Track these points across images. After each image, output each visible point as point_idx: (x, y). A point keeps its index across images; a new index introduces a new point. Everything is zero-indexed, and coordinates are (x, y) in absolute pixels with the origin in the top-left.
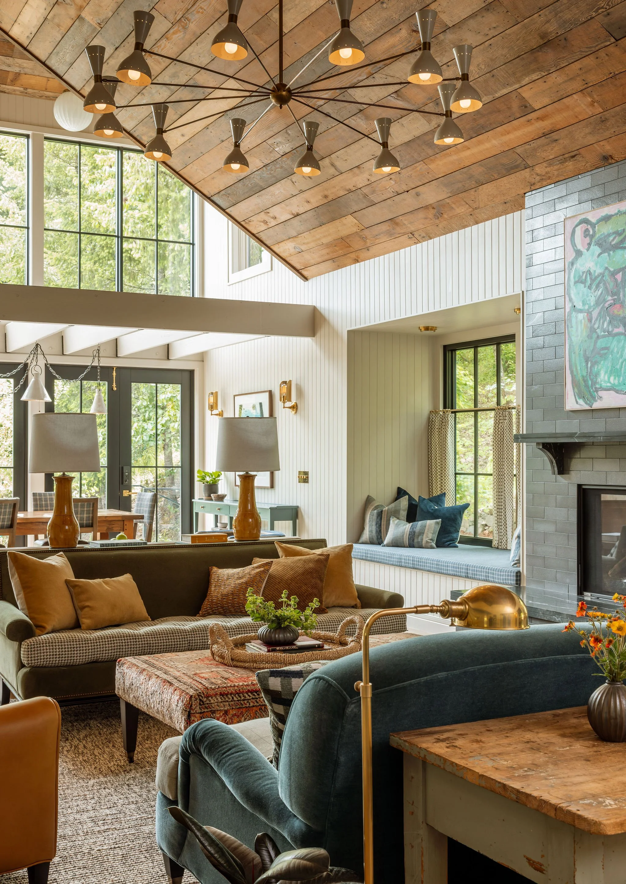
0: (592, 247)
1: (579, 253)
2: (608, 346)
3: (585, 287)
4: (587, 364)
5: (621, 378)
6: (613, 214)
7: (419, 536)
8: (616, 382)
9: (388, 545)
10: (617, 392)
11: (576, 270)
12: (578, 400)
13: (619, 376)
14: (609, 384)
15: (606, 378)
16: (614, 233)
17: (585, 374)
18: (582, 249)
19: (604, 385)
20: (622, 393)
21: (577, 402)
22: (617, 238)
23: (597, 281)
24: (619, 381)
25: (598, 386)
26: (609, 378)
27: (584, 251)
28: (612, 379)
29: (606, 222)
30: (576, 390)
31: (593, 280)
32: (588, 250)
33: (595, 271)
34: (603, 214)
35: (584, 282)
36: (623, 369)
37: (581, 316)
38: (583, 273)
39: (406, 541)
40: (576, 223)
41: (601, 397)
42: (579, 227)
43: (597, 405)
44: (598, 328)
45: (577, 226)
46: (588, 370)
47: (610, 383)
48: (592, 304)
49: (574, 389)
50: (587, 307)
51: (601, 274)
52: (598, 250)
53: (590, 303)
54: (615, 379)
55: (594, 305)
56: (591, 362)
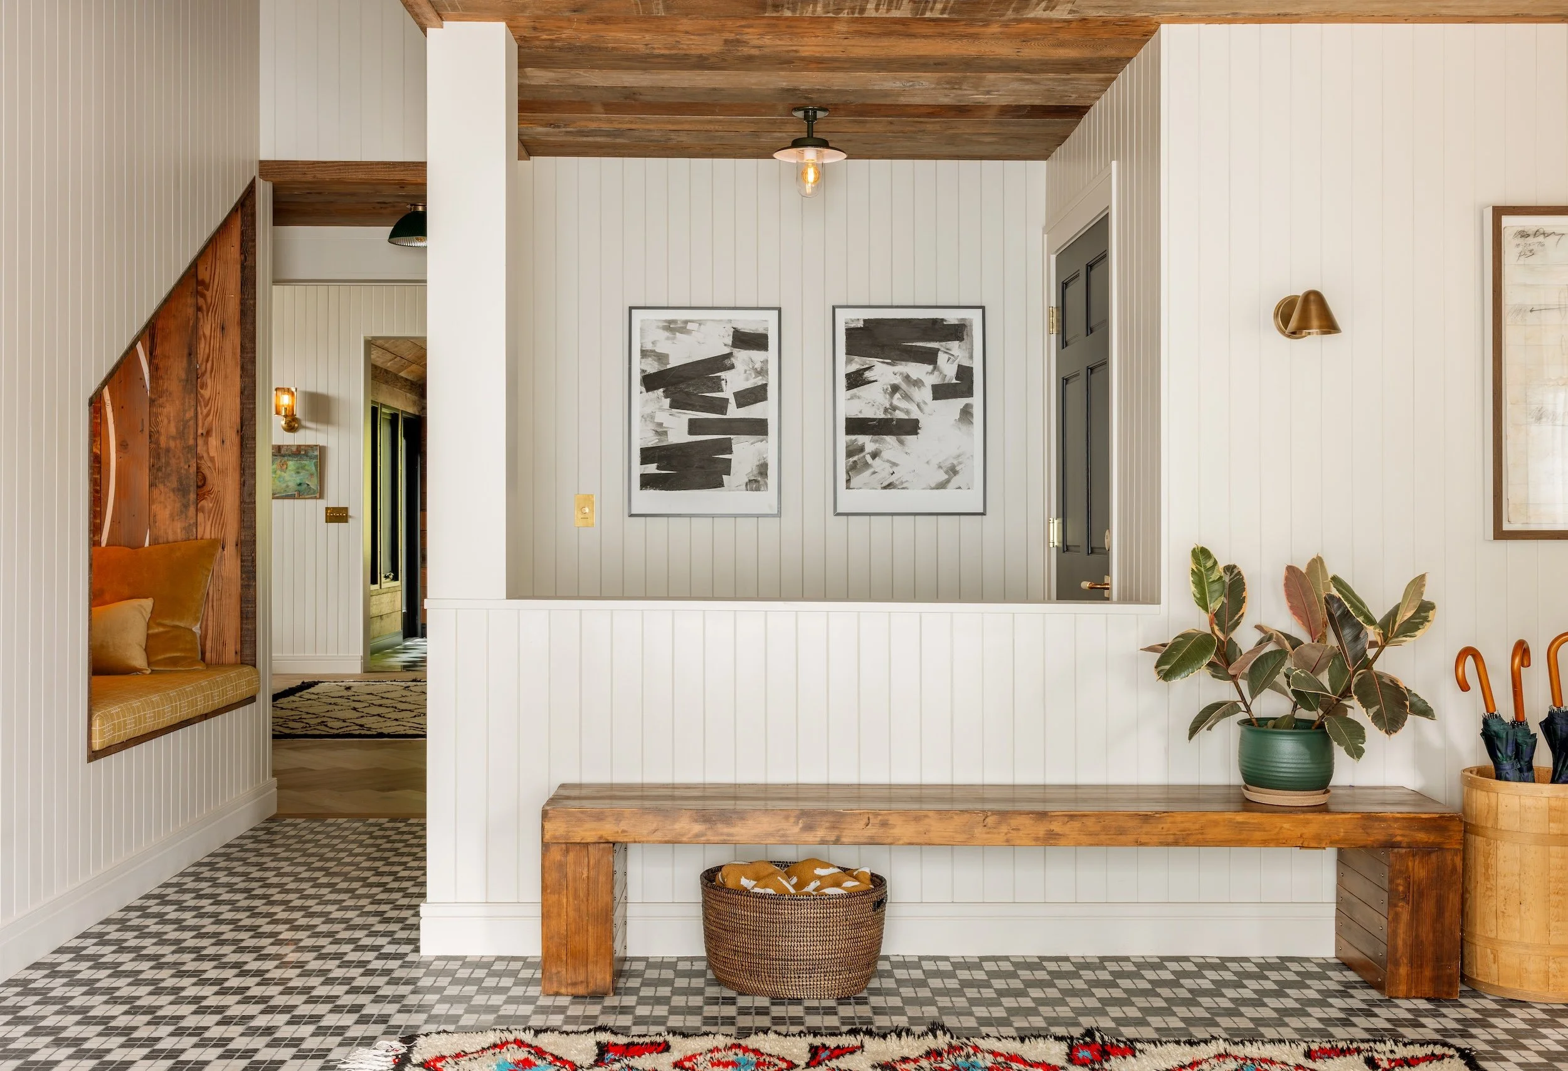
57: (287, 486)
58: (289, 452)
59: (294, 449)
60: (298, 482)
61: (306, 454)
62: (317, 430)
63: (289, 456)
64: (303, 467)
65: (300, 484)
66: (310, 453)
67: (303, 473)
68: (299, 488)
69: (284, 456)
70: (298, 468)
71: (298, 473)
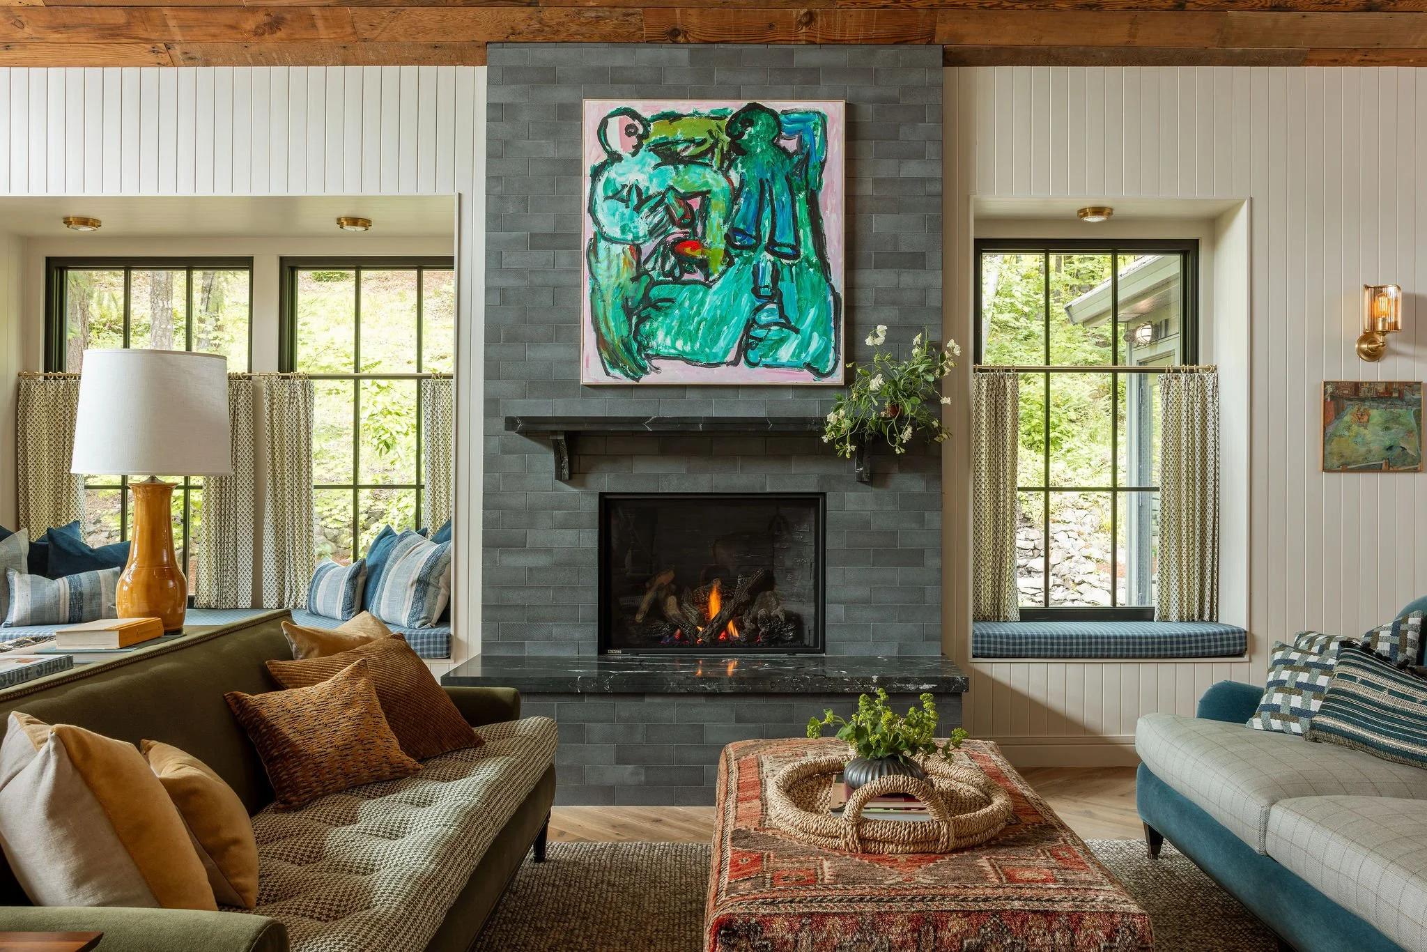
0: (642, 152)
1: (614, 158)
2: (674, 296)
3: (627, 207)
4: (630, 320)
5: (698, 345)
6: (685, 114)
7: (91, 600)
8: (688, 348)
9: (20, 624)
10: (688, 361)
11: (608, 181)
12: (610, 370)
13: (693, 341)
14: (673, 351)
15: (668, 342)
16: (685, 141)
17: (625, 333)
18: (620, 151)
19: (663, 351)
20: (699, 364)
21: (608, 374)
22: (692, 148)
23: (652, 203)
24: (692, 347)
25: (650, 352)
26: (674, 342)
27: (626, 155)
28: (679, 344)
29: (671, 122)
30: (605, 355)
31: (642, 202)
32: (634, 154)
33: (648, 188)
34: (666, 110)
35: (626, 201)
36: (701, 332)
37: (617, 249)
38: (624, 186)
39: (65, 611)
40: (609, 112)
41: (657, 369)
42: (617, 119)
43: (645, 380)
44: (654, 269)
45: (612, 115)
46: (631, 328)
47: (676, 349)
48: (641, 234)
49: (601, 355)
50: (630, 237)
51: (659, 193)
52: (654, 159)
53: (638, 233)
54: (685, 344)
55: (645, 236)
56: (639, 317)
57: (1369, 451)
58: (1372, 394)
59: (1381, 389)
60: (1388, 443)
61: (1401, 398)
62: (1414, 357)
63: (1373, 399)
64: (1396, 419)
65: (1390, 448)
66: (1408, 396)
67: (1396, 429)
68: (1389, 453)
69: (1363, 400)
70: (1386, 421)
71: (1387, 428)
